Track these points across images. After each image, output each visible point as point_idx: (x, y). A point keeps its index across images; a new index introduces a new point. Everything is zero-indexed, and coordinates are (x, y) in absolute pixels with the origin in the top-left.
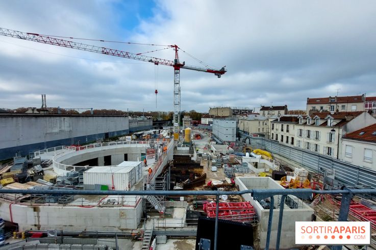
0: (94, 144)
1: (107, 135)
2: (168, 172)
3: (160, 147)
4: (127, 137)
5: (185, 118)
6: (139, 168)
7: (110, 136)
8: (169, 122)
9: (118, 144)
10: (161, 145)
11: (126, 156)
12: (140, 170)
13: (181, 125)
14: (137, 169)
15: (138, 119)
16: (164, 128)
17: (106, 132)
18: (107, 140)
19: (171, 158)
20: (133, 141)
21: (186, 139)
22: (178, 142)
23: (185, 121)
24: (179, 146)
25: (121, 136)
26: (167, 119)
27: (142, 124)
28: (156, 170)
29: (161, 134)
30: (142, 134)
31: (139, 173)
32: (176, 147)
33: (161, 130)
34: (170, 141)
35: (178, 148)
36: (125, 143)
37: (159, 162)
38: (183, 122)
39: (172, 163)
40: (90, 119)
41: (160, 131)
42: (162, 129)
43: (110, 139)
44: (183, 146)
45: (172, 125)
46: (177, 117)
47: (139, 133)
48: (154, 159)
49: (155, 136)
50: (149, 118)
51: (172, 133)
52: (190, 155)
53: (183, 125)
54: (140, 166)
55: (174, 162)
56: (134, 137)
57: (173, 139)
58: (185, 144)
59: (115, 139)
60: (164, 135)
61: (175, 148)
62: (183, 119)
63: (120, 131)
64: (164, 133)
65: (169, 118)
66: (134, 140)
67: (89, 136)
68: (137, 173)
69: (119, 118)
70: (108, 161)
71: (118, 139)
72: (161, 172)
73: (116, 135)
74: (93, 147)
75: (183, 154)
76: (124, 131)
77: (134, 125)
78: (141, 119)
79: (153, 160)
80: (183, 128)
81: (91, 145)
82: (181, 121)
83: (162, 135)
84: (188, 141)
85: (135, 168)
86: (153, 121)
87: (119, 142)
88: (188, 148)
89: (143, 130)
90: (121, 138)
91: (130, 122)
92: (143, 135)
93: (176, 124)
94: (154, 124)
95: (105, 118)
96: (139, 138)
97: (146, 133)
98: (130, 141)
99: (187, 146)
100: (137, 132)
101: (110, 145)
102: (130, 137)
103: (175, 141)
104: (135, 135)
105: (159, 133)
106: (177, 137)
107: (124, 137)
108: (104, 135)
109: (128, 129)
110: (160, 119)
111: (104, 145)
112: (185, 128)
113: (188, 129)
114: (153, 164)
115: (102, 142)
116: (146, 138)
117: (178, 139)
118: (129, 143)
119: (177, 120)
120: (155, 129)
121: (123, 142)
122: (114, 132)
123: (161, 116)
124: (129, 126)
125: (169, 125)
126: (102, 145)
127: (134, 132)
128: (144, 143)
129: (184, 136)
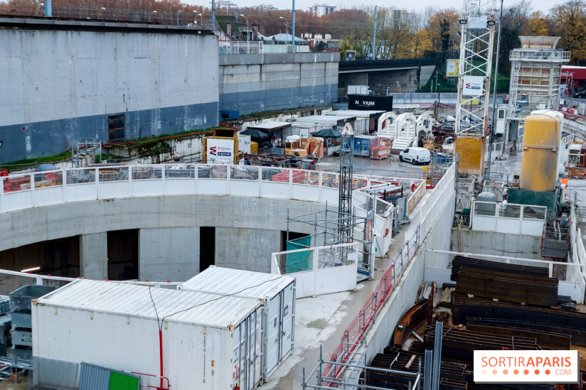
0: (64, 168)
1: (116, 123)
3: (382, 208)
4: (213, 142)
5: (529, 48)
6: (283, 311)
7: (131, 133)
8: (427, 71)
9: (171, 174)
10: (385, 195)
12: (287, 321)
14: (273, 313)
15: (266, 49)
16: (396, 104)
17: (113, 111)
18: (117, 153)
19: (443, 274)
20: (241, 166)
22: (478, 188)
23: (525, 67)
24: (485, 210)
25: (182, 136)
26: (414, 51)
27: (285, 77)
28: (365, 328)
29: (381, 133)
30: (280, 131)
31: (281, 334)
32: (466, 214)
33: (385, 116)
34: (432, 181)
35: (478, 222)
36: (206, 174)
37: (375, 286)
38: (515, 74)
39: (446, 298)
40: (43, 39)
41: (374, 118)
42: (389, 108)
43: (130, 145)
44: (507, 213)
45: (449, 86)
46: (480, 46)
47: (269, 124)
48: (354, 267)
50: (320, 47)
51: (442, 134)
52: (551, 264)
53: (514, 88)
54: (288, 301)
55: (459, 293)
56: (246, 144)
57: (450, 171)
58: (519, 198)
59: (155, 147)
61: (462, 217)
62: (515, 56)
63: (178, 111)
64: (400, 131)
65: (426, 45)
66: (248, 159)
67: (37, 125)
68: (273, 333)
69: (175, 39)
71: (168, 149)
73: (157, 127)
74: (57, 180)
75: (508, 259)
76: (197, 110)
77: (246, 81)
78: (282, 49)
79: (348, 276)
80: (511, 106)
81: (49, 169)
82: (504, 67)
83: (389, 142)
84: (539, 187)
85: (263, 304)
86: (342, 65)
87: (177, 167)
88: (535, 227)
89: (292, 111)
90: (181, 148)
91: (225, 63)
92: (291, 139)
94: (344, 80)
95: (109, 36)
96: (269, 150)
97: (304, 127)
98: (228, 162)
99: (530, 213)
100: (258, 116)
101: (136, 176)
102: (225, 144)
103: (460, 176)
104: (249, 131)
105: (373, 129)
106: (471, 157)
107: (196, 144)
108: (105, 127)
109: (215, 98)
110: (377, 52)
111: (107, 177)
112: (525, 106)
114: (346, 296)
115: (97, 161)
116: (303, 152)
117: (475, 173)
118: (224, 177)
119: (477, 60)
120: (352, 107)
121: (197, 166)
122: (147, 115)
123: (383, 36)
124: (221, 86)
125: (425, 89)
126: (97, 173)
127: (245, 118)
128: (299, 179)
129: (513, 152)
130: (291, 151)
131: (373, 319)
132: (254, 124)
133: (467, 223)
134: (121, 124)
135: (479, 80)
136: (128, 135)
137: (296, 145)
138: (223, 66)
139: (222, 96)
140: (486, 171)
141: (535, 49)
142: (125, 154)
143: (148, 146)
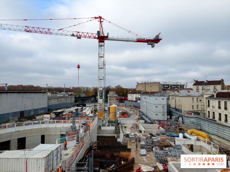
0: (7, 124)
1: (22, 113)
2: (91, 156)
3: (82, 127)
4: (45, 116)
5: (111, 94)
6: (58, 152)
7: (26, 115)
8: (93, 99)
9: (34, 124)
10: (84, 124)
11: (43, 137)
12: (59, 155)
13: (106, 101)
14: (55, 153)
15: (58, 95)
16: (87, 105)
17: (21, 110)
19: (95, 140)
21: (111, 117)
22: (103, 121)
23: (110, 97)
24: (104, 125)
25: (38, 115)
26: (90, 95)
27: (63, 101)
28: (77, 154)
29: (84, 111)
30: (62, 112)
31: (57, 158)
32: (100, 126)
33: (84, 108)
34: (93, 120)
35: (103, 128)
36: (43, 123)
37: (81, 144)
38: (108, 98)
39: (96, 145)
41: (82, 108)
42: (85, 106)
43: (25, 118)
44: (108, 126)
45: (96, 101)
46: (102, 93)
47: (59, 111)
48: (76, 140)
49: (77, 114)
50: (71, 95)
51: (96, 111)
52: (116, 135)
53: (108, 101)
54: (59, 150)
55: (98, 144)
56: (53, 116)
57: (97, 118)
58: (110, 123)
59: (32, 118)
60: (87, 113)
61: (99, 127)
62: (108, 95)
63: (38, 109)
64: (87, 110)
65: (93, 94)
66: (53, 119)
68: (55, 158)
69: (37, 94)
70: (22, 144)
71: (35, 118)
72: (83, 157)
73: (32, 113)
74: (5, 127)
75: (108, 135)
76: (42, 109)
77: (54, 102)
78: (62, 95)
79: (74, 143)
80: (108, 105)
82: (106, 97)
83: (85, 113)
84: (113, 120)
85: (52, 151)
86: (75, 98)
87: (36, 122)
88: (113, 128)
89: (65, 108)
90: (38, 117)
91: (49, 99)
92: (64, 114)
93: (100, 101)
94: (76, 101)
95: (21, 94)
96: (59, 117)
97: (67, 111)
98: (48, 120)
99: (112, 125)
100: (57, 109)
101: (26, 125)
102: (48, 116)
103: (99, 119)
104: (55, 113)
105: (82, 111)
106: (101, 115)
107: (42, 116)
108: (19, 114)
109: (47, 106)
110: (83, 95)
111: (18, 125)
112: (111, 105)
113: (114, 105)
114: (74, 147)
115: (16, 122)
116: (66, 116)
117: (102, 118)
118: (47, 123)
119: (101, 96)
120: (78, 106)
121: (40, 121)
122: (30, 111)
123: (84, 92)
124: (48, 103)
125: (92, 102)
126: (16, 125)
127: (53, 110)
128: (65, 122)
129: (109, 113)
130: (64, 116)
131: (79, 152)
132: (56, 111)
133: (100, 129)
134: (23, 113)
135: (102, 100)
136: (25, 115)
137: (65, 115)
138: (48, 99)
139: (48, 106)
140: (104, 118)
141: (112, 94)
142: (24, 120)
143: (30, 118)
